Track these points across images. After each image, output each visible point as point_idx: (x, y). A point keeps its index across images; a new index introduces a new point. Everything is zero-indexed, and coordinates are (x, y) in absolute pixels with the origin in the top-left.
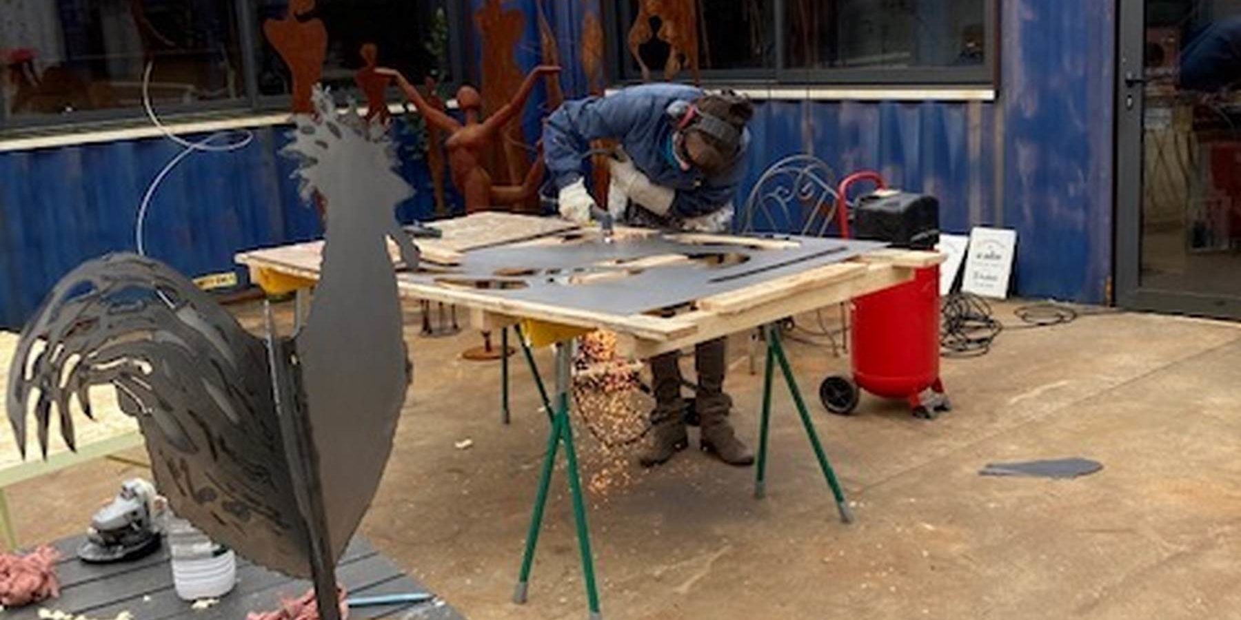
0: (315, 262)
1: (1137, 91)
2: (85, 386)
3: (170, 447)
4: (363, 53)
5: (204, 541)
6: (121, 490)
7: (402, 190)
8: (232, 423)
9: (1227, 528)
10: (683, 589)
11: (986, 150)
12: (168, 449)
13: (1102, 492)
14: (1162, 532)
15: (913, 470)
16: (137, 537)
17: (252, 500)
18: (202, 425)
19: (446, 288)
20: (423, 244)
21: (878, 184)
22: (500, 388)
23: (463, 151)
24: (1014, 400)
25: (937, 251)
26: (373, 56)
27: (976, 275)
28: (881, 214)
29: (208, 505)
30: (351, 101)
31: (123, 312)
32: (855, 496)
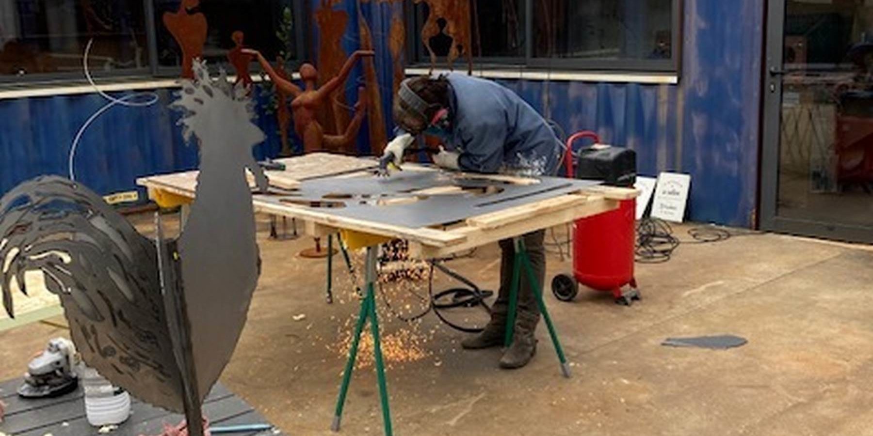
0: (192, 185)
1: (777, 80)
2: (21, 272)
3: (84, 317)
4: (233, 38)
5: (107, 384)
6: (48, 346)
7: (258, 136)
8: (128, 300)
9: (832, 386)
10: (452, 423)
11: (671, 119)
12: (82, 318)
13: (747, 359)
14: (786, 387)
15: (616, 341)
16: (59, 381)
17: (141, 356)
18: (107, 301)
19: (289, 206)
20: (272, 175)
21: (595, 140)
22: (326, 277)
23: (303, 109)
24: (687, 293)
25: (634, 188)
26: (241, 40)
27: (662, 206)
28: (597, 162)
29: (110, 358)
30: (222, 71)
31: (51, 218)
32: (573, 359)
